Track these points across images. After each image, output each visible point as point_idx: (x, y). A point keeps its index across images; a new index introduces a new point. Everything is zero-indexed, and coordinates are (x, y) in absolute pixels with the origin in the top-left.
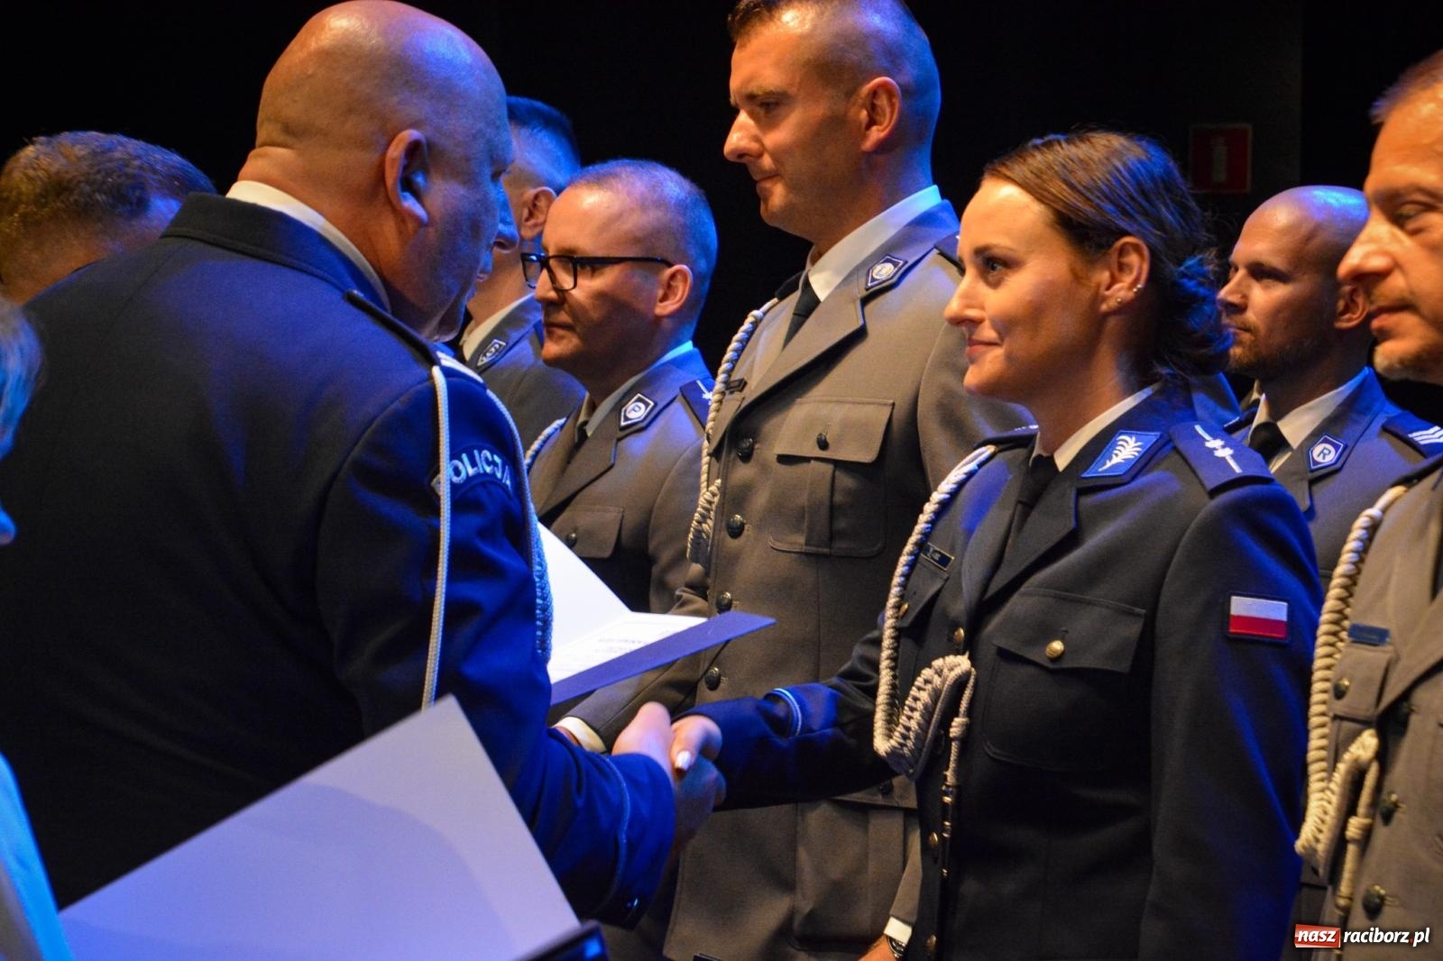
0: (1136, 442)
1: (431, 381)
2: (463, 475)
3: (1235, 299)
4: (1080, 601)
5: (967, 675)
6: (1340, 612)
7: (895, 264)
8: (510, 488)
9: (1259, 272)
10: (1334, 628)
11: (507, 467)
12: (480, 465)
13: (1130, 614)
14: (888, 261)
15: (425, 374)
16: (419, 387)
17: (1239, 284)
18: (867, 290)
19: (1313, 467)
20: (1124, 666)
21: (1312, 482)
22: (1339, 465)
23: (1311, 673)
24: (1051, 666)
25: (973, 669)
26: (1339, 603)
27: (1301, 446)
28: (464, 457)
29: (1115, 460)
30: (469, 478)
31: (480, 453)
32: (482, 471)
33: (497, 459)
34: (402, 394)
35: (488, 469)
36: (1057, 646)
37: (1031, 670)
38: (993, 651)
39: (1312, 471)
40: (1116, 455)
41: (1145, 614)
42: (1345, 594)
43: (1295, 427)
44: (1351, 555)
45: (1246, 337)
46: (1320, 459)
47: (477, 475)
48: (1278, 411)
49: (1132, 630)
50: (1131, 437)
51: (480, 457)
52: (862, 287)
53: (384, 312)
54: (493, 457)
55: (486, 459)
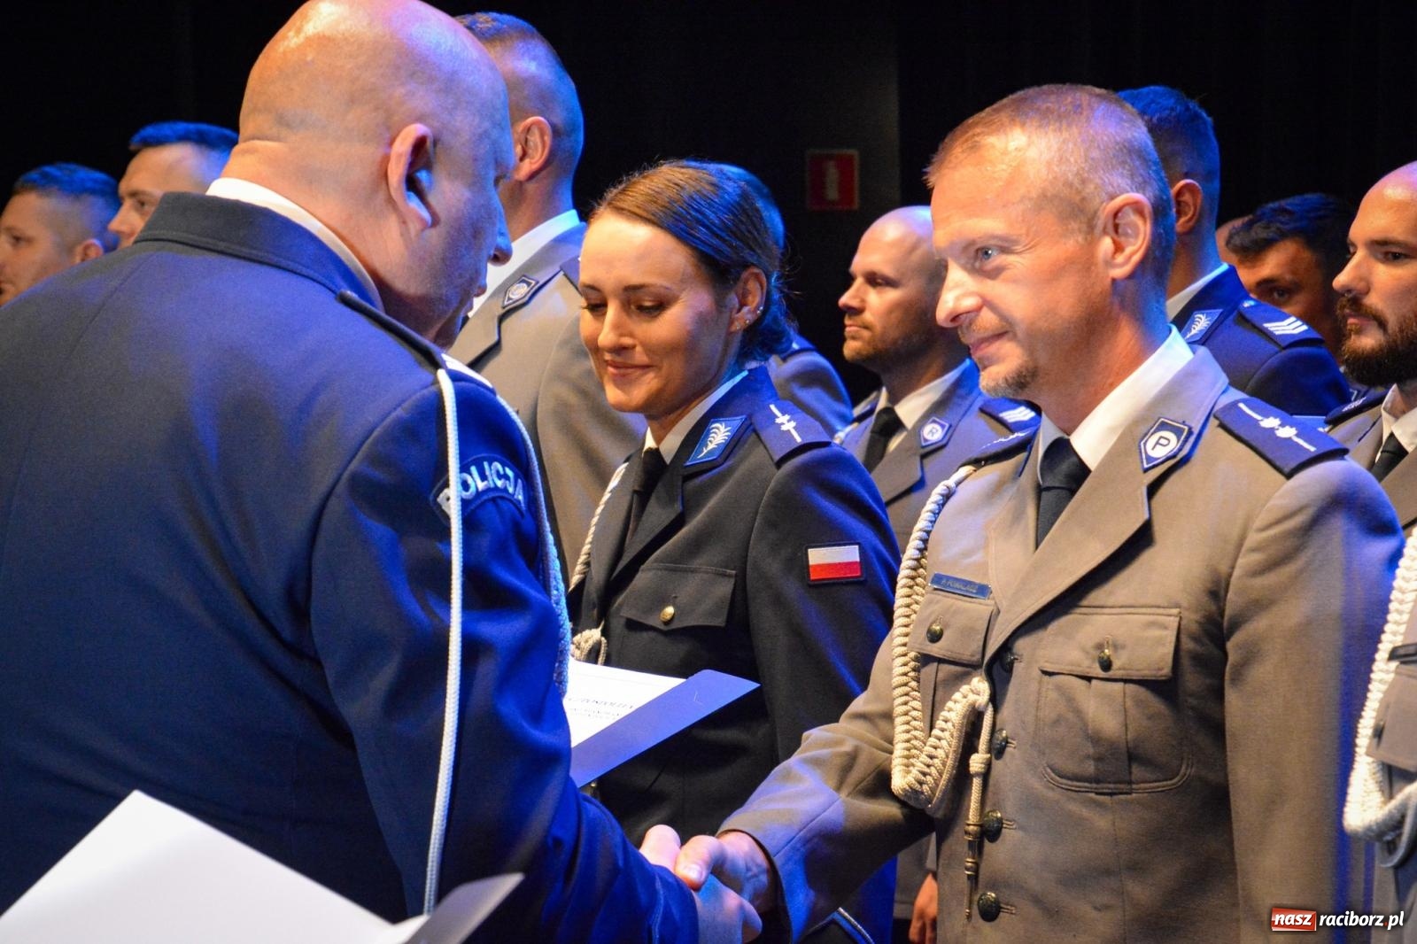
0: (726, 427)
1: (437, 386)
2: (472, 489)
3: (855, 303)
4: (685, 571)
5: (599, 644)
6: (918, 560)
7: (529, 284)
8: (523, 505)
9: (874, 280)
10: (913, 573)
11: (520, 481)
12: (490, 479)
13: (724, 575)
14: (524, 281)
15: (430, 378)
16: (425, 392)
17: (858, 290)
18: (504, 308)
19: (924, 444)
20: (719, 621)
21: (924, 456)
22: (944, 442)
23: (892, 612)
24: (662, 627)
25: (603, 639)
26: (918, 552)
27: (914, 427)
28: (473, 469)
29: (711, 446)
30: (478, 494)
31: (490, 465)
32: (492, 485)
33: (510, 473)
34: (404, 401)
35: (500, 483)
36: (670, 610)
37: (652, 634)
38: (623, 621)
39: (923, 447)
40: (710, 441)
41: (736, 575)
42: (922, 546)
43: (910, 409)
44: (929, 514)
45: (866, 334)
46: (929, 437)
47: (488, 490)
48: (895, 398)
49: (724, 588)
50: (721, 424)
51: (491, 470)
52: (500, 304)
53: (373, 309)
54: (504, 470)
55: (498, 472)
